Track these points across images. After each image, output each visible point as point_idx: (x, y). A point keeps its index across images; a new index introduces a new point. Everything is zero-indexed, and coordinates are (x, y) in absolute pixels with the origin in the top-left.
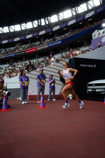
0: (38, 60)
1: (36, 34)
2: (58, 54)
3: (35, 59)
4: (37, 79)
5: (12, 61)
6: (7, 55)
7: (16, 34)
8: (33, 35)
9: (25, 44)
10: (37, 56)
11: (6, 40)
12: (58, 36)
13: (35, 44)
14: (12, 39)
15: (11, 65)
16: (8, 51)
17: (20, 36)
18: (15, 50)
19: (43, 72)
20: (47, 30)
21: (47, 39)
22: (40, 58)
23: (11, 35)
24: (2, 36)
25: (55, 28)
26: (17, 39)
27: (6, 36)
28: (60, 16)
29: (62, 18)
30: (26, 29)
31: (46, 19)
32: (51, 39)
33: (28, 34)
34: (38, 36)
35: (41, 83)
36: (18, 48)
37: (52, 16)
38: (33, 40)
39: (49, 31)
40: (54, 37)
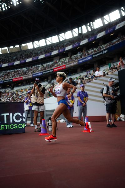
0: (80, 75)
1: (77, 45)
2: (104, 66)
3: (77, 74)
4: (78, 97)
5: (50, 78)
6: (44, 72)
7: (54, 46)
8: (73, 46)
9: (64, 58)
10: (79, 70)
11: (43, 54)
12: (104, 44)
13: (75, 56)
14: (50, 53)
15: (49, 83)
16: (45, 67)
17: (58, 49)
18: (53, 65)
19: (84, 89)
20: (90, 39)
21: (90, 49)
22: (82, 72)
23: (48, 48)
24: (39, 51)
25: (99, 34)
26: (55, 53)
27: (42, 50)
28: (105, 19)
29: (108, 21)
30: (65, 40)
31: (88, 25)
32: (95, 49)
33: (67, 45)
34: (79, 46)
35: (81, 101)
36: (56, 63)
37: (95, 21)
38: (74, 52)
39: (92, 39)
40: (99, 46)
